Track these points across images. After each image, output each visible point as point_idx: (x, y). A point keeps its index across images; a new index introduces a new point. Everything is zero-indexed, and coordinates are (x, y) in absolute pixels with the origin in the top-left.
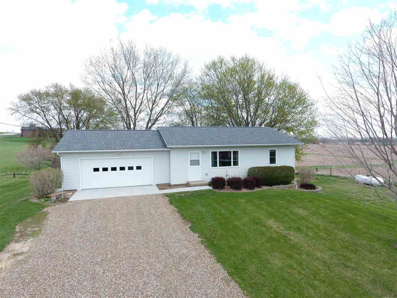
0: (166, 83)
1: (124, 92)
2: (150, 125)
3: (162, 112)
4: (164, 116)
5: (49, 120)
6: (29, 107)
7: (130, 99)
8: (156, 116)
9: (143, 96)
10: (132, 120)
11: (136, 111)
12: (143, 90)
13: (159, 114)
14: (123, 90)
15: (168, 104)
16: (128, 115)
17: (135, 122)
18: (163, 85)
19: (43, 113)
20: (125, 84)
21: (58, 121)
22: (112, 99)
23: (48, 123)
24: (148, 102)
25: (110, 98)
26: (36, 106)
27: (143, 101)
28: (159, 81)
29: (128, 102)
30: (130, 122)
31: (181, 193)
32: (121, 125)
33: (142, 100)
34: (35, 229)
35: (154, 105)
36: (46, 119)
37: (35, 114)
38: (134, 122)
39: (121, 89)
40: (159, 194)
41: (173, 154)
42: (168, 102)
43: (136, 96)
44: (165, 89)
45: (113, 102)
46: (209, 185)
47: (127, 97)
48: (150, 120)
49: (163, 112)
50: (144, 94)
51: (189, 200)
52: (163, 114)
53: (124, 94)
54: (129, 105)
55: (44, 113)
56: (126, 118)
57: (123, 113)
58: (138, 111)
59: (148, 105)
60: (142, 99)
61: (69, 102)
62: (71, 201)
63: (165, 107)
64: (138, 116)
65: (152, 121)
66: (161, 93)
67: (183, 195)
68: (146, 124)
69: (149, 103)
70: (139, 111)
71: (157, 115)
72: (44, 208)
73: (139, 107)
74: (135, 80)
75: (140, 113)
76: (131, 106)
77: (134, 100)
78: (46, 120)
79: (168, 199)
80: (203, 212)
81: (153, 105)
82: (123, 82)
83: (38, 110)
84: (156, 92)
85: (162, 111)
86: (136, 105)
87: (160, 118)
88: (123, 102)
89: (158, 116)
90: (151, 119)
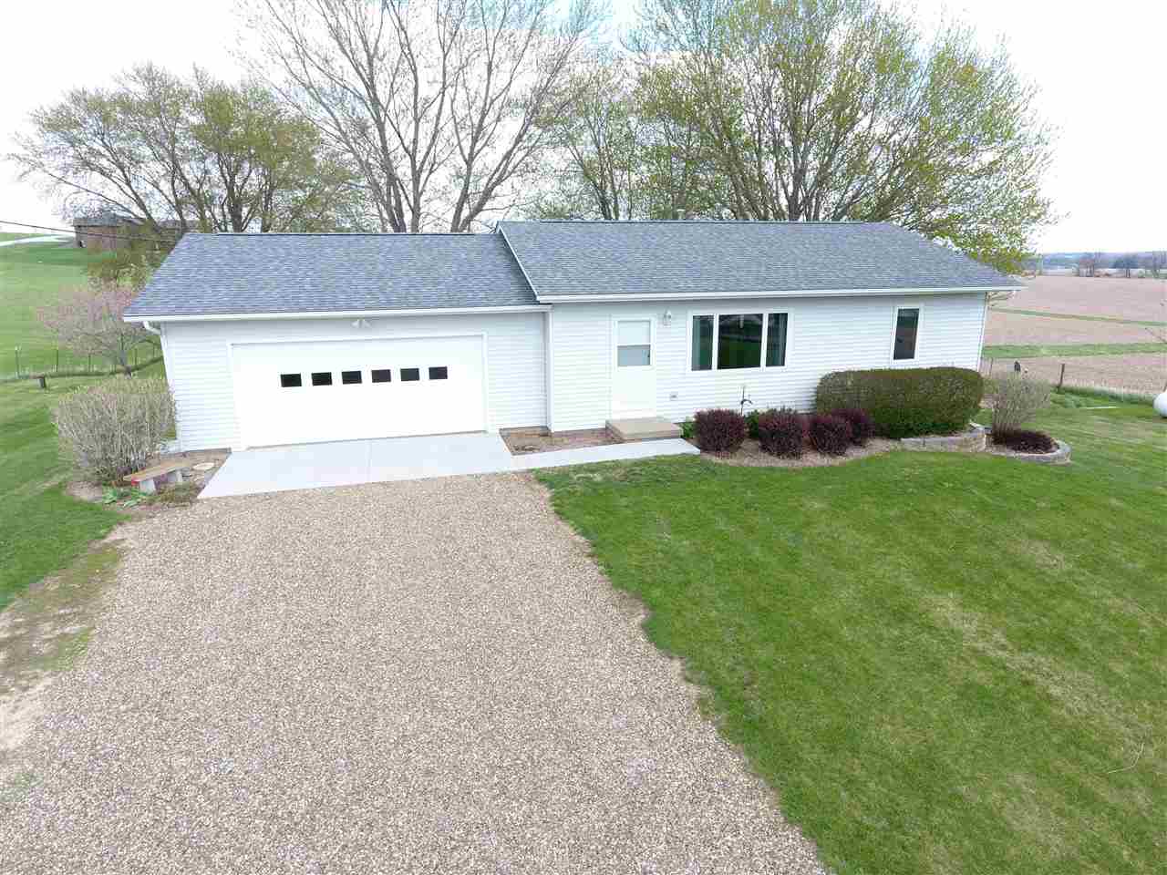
0: (518, 58)
1: (375, 94)
2: (465, 213)
3: (505, 170)
4: (511, 181)
5: (141, 197)
6: (71, 152)
7: (395, 122)
8: (485, 180)
9: (441, 108)
10: (407, 198)
11: (418, 165)
12: (438, 87)
13: (496, 176)
14: (371, 86)
15: (525, 137)
16: (392, 180)
17: (416, 201)
18: (508, 65)
19: (121, 173)
20: (376, 63)
21: (172, 199)
22: (336, 121)
23: (142, 206)
24: (456, 131)
25: (329, 115)
26: (96, 146)
27: (440, 126)
28: (494, 53)
29: (389, 131)
30: (399, 203)
31: (591, 468)
32: (372, 215)
33: (437, 125)
34: (67, 630)
35: (477, 141)
36: (135, 194)
37: (96, 174)
38: (412, 204)
39: (365, 83)
40: (515, 473)
41: (559, 325)
42: (525, 130)
43: (415, 108)
44: (512, 85)
45: (340, 130)
46: (686, 436)
47: (386, 115)
48: (465, 196)
49: (510, 168)
50: (442, 100)
51: (624, 501)
52: (510, 174)
53: (375, 101)
54: (393, 143)
55: (123, 171)
56: (385, 189)
57: (377, 171)
58: (423, 162)
59: (459, 144)
60: (438, 119)
61: (198, 133)
62: (208, 500)
63: (515, 150)
64: (427, 179)
65: (472, 201)
66: (502, 98)
67: (598, 478)
68: (454, 210)
69: (462, 135)
70: (427, 163)
71: (490, 179)
72: (110, 528)
73: (429, 149)
74: (409, 49)
75: (431, 172)
76: (401, 148)
77: (411, 122)
78: (133, 196)
79: (548, 495)
80: (682, 555)
81: (475, 140)
82: (368, 55)
83: (104, 162)
84: (483, 95)
85: (507, 166)
86: (415, 141)
87: (497, 188)
88: (374, 131)
89: (493, 181)
90: (469, 192)
